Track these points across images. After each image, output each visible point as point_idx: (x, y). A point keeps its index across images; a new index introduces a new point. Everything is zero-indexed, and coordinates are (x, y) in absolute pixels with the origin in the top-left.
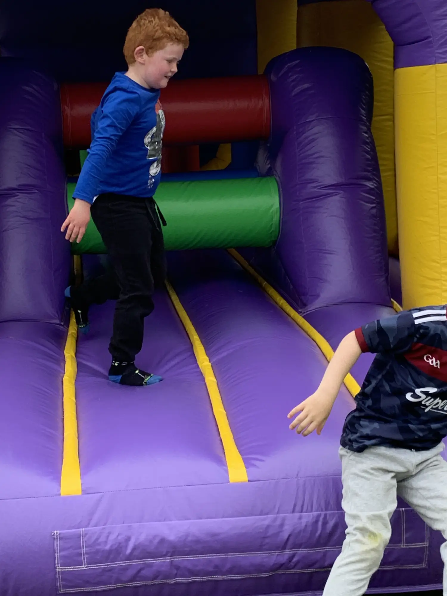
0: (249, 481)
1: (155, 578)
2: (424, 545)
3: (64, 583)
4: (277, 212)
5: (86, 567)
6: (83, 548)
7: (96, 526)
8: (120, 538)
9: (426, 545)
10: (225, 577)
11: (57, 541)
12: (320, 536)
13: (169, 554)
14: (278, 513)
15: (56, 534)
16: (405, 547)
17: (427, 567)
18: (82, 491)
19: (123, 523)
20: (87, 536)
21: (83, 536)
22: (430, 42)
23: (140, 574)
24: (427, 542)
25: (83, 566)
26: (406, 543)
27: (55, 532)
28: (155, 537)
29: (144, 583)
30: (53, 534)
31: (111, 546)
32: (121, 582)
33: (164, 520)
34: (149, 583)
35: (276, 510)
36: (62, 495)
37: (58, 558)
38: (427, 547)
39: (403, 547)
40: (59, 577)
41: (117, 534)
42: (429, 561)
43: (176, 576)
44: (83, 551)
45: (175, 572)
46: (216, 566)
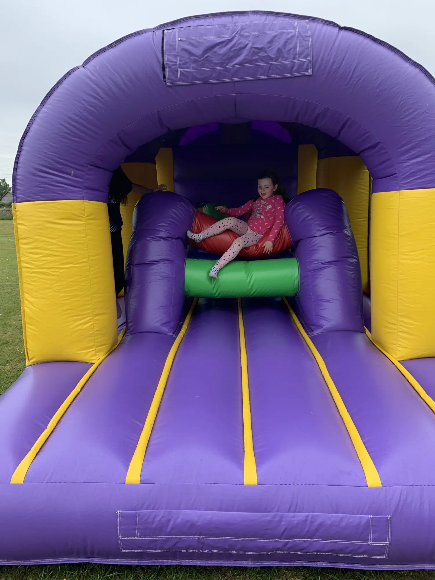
0: (258, 484)
1: (188, 548)
2: (386, 544)
3: (124, 546)
4: (297, 278)
5: (138, 538)
6: (137, 525)
7: (147, 509)
8: (162, 520)
9: (387, 544)
10: (238, 552)
11: (119, 518)
12: (308, 531)
13: (197, 534)
14: (277, 511)
15: (119, 513)
16: (371, 544)
17: (387, 558)
18: (140, 481)
19: (166, 509)
20: (140, 517)
21: (137, 516)
22: (396, 177)
23: (177, 545)
24: (388, 542)
25: (137, 537)
26: (372, 542)
27: (119, 511)
28: (188, 521)
29: (180, 550)
30: (117, 513)
31: (156, 526)
32: (164, 549)
33: (195, 510)
34: (183, 551)
35: (276, 510)
36: (126, 483)
37: (119, 530)
38: (388, 545)
39: (370, 544)
40: (120, 542)
41: (161, 516)
42: (388, 554)
43: (202, 548)
44: (137, 527)
45: (201, 546)
46: (230, 545)
